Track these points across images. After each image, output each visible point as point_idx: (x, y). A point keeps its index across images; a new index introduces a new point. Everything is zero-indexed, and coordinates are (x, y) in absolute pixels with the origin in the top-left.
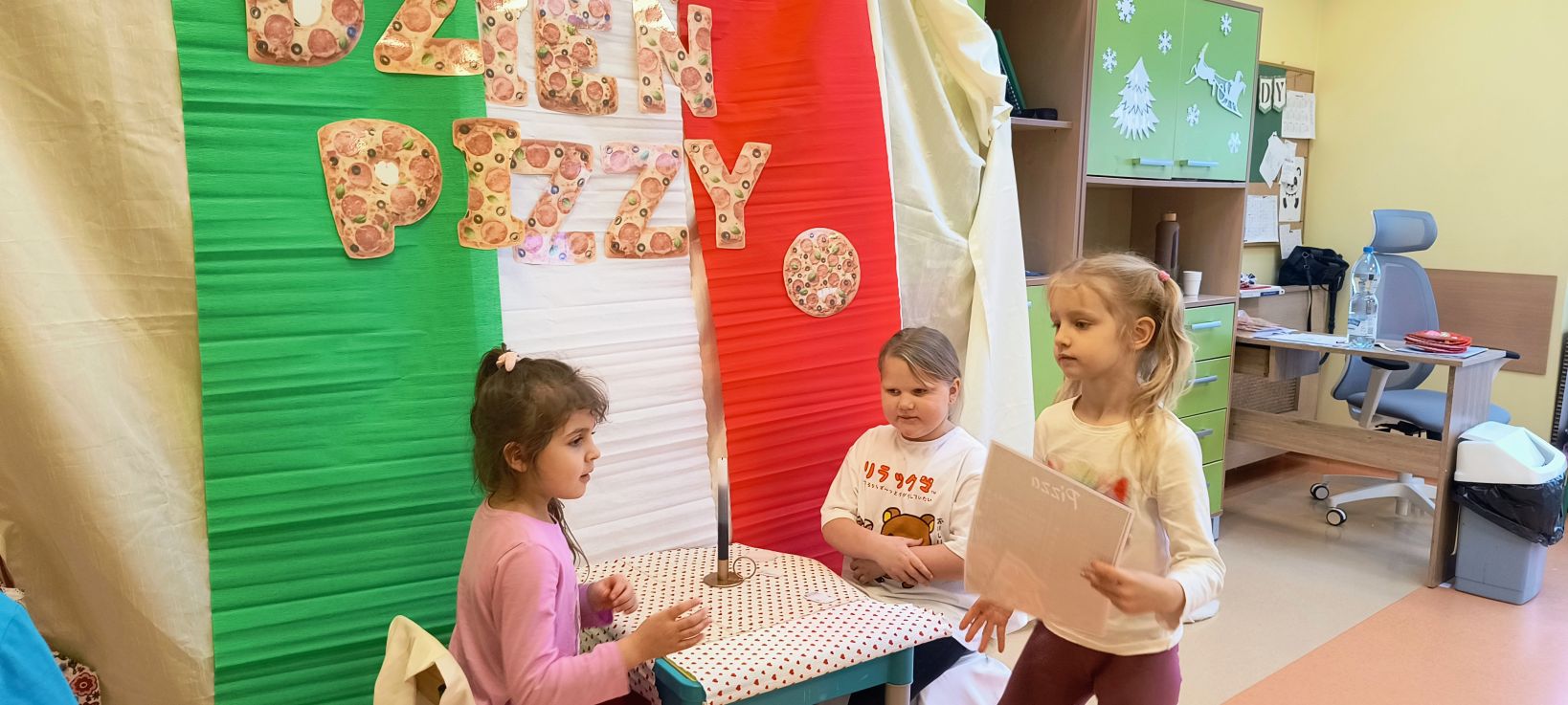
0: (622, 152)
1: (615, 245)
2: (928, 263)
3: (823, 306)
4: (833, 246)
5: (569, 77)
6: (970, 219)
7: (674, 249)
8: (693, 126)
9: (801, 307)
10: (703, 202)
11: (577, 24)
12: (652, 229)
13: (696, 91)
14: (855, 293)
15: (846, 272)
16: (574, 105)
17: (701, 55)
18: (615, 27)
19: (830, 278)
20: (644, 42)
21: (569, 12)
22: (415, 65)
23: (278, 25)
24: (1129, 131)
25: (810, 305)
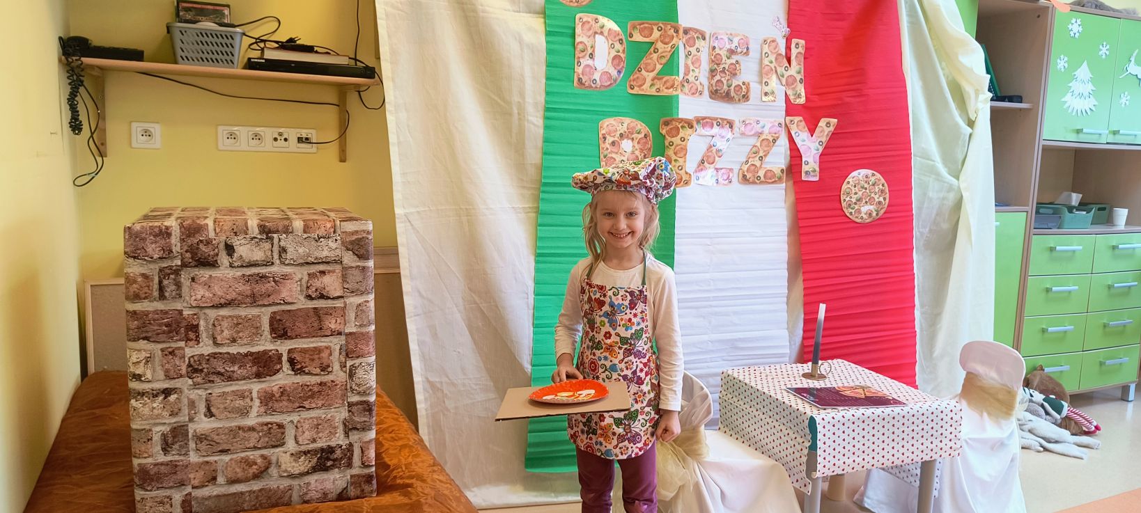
0: (751, 124)
1: (744, 176)
2: (931, 194)
3: (865, 216)
4: (873, 179)
5: (725, 82)
6: (960, 167)
7: (777, 179)
8: (791, 110)
9: (850, 217)
10: (796, 154)
11: (732, 52)
12: (765, 168)
13: (794, 89)
14: (885, 209)
15: (880, 196)
16: (727, 97)
17: (797, 68)
18: (751, 53)
19: (869, 199)
20: (766, 62)
21: (728, 47)
22: (647, 89)
23: (588, 69)
24: (1075, 110)
25: (856, 215)
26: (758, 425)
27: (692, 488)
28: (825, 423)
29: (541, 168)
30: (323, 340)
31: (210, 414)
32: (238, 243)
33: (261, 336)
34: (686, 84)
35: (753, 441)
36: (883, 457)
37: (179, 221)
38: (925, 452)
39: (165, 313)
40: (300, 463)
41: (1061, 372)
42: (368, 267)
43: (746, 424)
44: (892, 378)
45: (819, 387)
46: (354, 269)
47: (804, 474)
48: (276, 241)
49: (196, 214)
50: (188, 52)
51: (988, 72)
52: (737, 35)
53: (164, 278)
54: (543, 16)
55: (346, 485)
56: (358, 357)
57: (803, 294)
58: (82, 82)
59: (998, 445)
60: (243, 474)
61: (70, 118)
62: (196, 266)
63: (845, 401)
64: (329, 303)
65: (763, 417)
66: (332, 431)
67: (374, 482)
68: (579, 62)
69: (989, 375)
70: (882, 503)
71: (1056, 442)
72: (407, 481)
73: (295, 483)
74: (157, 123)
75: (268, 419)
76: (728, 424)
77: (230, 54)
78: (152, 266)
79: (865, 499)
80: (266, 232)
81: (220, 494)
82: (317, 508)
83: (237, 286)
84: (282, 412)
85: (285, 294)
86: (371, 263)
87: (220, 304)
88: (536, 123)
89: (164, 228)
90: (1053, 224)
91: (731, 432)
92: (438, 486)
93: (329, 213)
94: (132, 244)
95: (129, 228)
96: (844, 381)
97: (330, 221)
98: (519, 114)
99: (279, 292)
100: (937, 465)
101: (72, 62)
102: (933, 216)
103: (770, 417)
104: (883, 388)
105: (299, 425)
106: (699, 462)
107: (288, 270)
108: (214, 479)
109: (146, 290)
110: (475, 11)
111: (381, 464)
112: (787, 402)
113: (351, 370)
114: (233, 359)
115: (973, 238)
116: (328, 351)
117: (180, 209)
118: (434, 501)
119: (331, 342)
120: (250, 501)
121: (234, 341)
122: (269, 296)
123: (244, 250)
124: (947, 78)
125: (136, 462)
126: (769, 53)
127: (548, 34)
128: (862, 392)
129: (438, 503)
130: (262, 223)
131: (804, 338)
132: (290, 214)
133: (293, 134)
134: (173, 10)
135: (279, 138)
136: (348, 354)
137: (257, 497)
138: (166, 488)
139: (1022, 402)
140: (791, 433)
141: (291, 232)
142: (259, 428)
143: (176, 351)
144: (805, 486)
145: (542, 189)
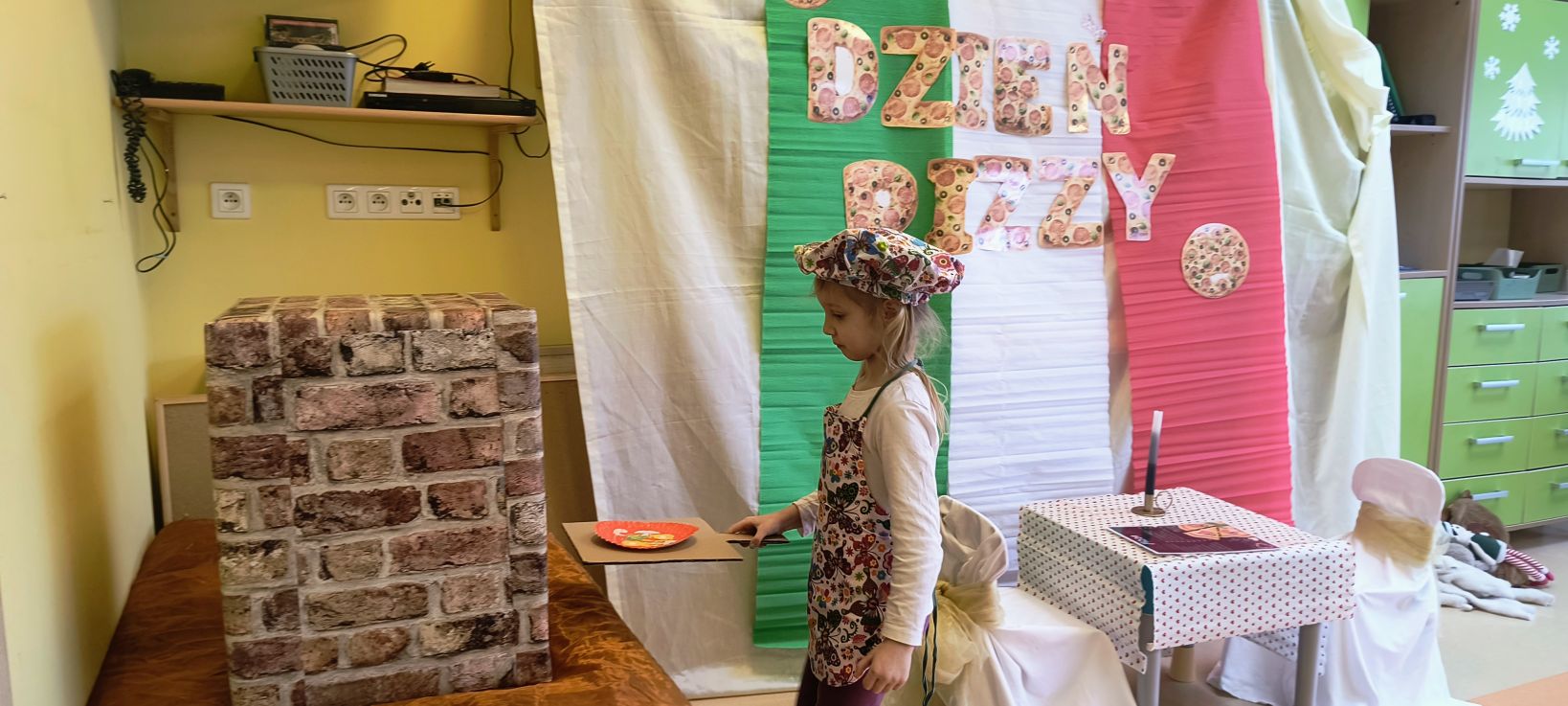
0: (1053, 164)
1: (1046, 237)
2: (1309, 256)
3: (1217, 289)
4: (1226, 237)
5: (1017, 107)
6: (1348, 217)
7: (1091, 240)
8: (1109, 143)
9: (1196, 289)
10: (1117, 204)
11: (1025, 65)
12: (1075, 225)
13: (1113, 114)
14: (1244, 278)
15: (1237, 260)
16: (1020, 128)
17: (1118, 85)
18: (1053, 66)
19: (1222, 265)
20: (1074, 77)
21: (1020, 58)
22: (908, 121)
23: (826, 95)
24: (1511, 135)
25: (1204, 287)
26: (1072, 579)
27: (981, 667)
28: (1164, 575)
29: (765, 232)
30: (474, 473)
31: (326, 574)
32: (357, 343)
33: (392, 468)
34: (962, 112)
35: (1065, 601)
36: (1246, 620)
37: (278, 315)
38: (1305, 613)
39: (263, 439)
40: (449, 639)
41: (1497, 499)
42: (532, 373)
43: (1055, 579)
44: (1258, 512)
45: (1155, 526)
46: (513, 375)
47: (1136, 646)
48: (407, 340)
49: (301, 305)
50: (284, 86)
51: (1386, 83)
52: (1032, 42)
53: (260, 393)
54: (761, 22)
55: (510, 669)
56: (522, 495)
57: (1131, 398)
58: (143, 130)
59: (1407, 603)
60: (372, 654)
61: (129, 180)
62: (302, 376)
63: (1192, 544)
64: (481, 423)
65: (1078, 568)
66: (491, 594)
67: (549, 662)
68: (814, 85)
69: (1393, 505)
70: (1247, 684)
71: (1491, 597)
72: (593, 661)
73: (443, 665)
74: (246, 183)
75: (404, 580)
76: (1030, 578)
77: (339, 87)
78: (243, 377)
79: (1223, 679)
80: (395, 327)
81: (342, 681)
82: (473, 698)
83: (357, 402)
84: (422, 571)
85: (421, 412)
86: (535, 368)
87: (336, 426)
88: (756, 170)
89: (257, 325)
90: (1483, 294)
91: (1035, 590)
92: (635, 668)
93: (477, 300)
94: (215, 349)
95: (211, 326)
96: (1191, 518)
97: (479, 311)
98: (733, 159)
99: (413, 409)
100: (1322, 631)
101: (129, 104)
102: (1312, 286)
103: (1088, 568)
104: (1246, 526)
105: (446, 587)
106: (991, 631)
107: (425, 378)
108: (335, 661)
109: (236, 409)
110: (669, 19)
111: (556, 639)
112: (1111, 547)
113: (512, 513)
114: (355, 500)
115: (1369, 316)
116: (481, 488)
117: (277, 302)
118: (630, 688)
119: (484, 475)
120: (384, 691)
121: (356, 475)
122: (400, 414)
123: (366, 353)
124: (1328, 92)
125: (230, 640)
126: (1078, 65)
127: (771, 47)
128: (1216, 532)
129: (634, 690)
130: (389, 316)
131: (1133, 459)
132: (426, 302)
133: (427, 195)
134: (261, 30)
135: (409, 200)
136: (509, 491)
137: (392, 685)
138: (271, 675)
139: (1440, 543)
140: (1117, 589)
141: (427, 328)
142: (393, 593)
143: (279, 491)
144: (1138, 662)
145: (768, 260)
